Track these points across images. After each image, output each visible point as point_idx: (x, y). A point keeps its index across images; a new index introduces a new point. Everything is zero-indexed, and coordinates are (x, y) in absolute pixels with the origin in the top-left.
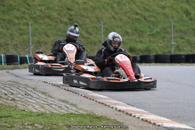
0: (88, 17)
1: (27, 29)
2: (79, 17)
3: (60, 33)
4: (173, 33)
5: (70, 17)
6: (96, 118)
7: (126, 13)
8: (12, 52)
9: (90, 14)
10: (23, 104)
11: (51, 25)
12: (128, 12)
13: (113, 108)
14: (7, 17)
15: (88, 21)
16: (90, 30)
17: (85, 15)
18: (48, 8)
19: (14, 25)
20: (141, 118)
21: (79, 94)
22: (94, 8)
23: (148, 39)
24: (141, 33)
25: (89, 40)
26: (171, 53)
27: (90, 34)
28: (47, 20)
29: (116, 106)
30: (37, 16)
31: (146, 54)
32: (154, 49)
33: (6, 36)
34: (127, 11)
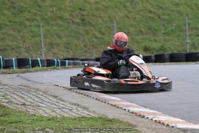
0: (100, 17)
1: (39, 31)
2: (91, 17)
3: (73, 34)
4: (187, 30)
5: (82, 18)
6: (108, 121)
7: (139, 11)
8: (24, 55)
9: (102, 13)
10: (34, 108)
11: (63, 26)
12: (142, 10)
13: (125, 110)
14: (18, 20)
15: (101, 21)
16: (103, 30)
17: (98, 15)
18: (60, 9)
19: (25, 27)
20: (154, 119)
21: (90, 97)
22: (107, 8)
23: (162, 38)
24: (155, 32)
25: (102, 40)
26: (187, 51)
27: (104, 34)
28: (59, 21)
29: (129, 108)
30: (48, 17)
31: (161, 52)
32: (169, 48)
33: (17, 38)
34: (140, 9)
